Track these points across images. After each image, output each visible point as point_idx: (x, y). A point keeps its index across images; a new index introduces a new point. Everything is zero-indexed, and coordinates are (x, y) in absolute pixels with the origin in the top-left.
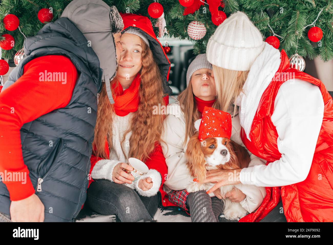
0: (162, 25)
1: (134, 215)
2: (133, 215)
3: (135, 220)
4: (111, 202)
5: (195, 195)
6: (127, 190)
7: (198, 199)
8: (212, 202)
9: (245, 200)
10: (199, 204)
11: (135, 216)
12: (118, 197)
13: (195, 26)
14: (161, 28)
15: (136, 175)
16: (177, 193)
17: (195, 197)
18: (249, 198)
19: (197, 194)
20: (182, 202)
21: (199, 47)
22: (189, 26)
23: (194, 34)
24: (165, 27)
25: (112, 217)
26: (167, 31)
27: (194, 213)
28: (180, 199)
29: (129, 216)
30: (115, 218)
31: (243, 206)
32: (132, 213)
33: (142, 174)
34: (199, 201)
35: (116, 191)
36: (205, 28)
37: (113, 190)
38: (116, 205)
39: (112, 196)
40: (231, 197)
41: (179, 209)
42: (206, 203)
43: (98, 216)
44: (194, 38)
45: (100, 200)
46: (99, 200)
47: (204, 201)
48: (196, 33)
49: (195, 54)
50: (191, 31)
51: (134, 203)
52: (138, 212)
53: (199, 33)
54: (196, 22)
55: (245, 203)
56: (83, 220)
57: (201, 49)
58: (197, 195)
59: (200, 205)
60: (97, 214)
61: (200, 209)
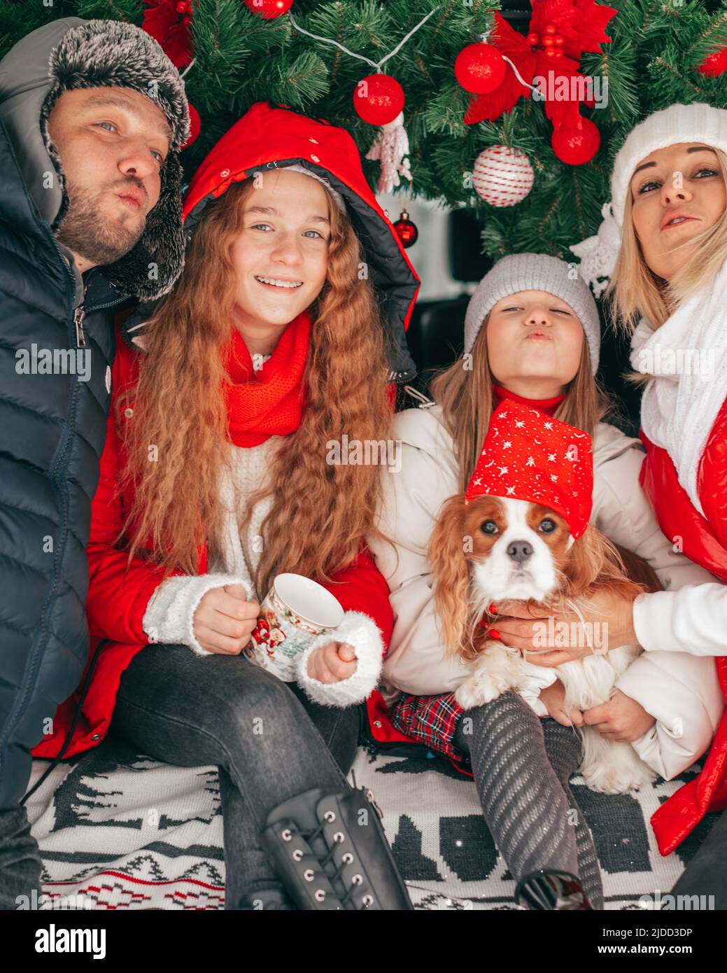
0: (396, 149)
1: (288, 775)
2: (282, 774)
3: (289, 789)
4: (205, 724)
5: (489, 714)
6: (263, 684)
7: (500, 727)
8: (545, 734)
9: (650, 733)
10: (502, 743)
11: (292, 777)
12: (231, 710)
13: (499, 162)
14: (390, 160)
15: (297, 633)
16: (421, 705)
17: (486, 719)
18: (664, 728)
19: (492, 711)
20: (441, 738)
21: (503, 234)
22: (480, 160)
23: (496, 187)
24: (405, 156)
25: (206, 774)
26: (411, 170)
27: (487, 775)
28: (432, 726)
29: (268, 774)
30: (216, 777)
31: (643, 757)
32: (281, 766)
33: (318, 632)
34: (504, 733)
35: (223, 688)
36: (530, 170)
37: (213, 682)
38: (222, 737)
39: (208, 704)
40: (603, 726)
41: (430, 756)
42: (526, 740)
43: (155, 768)
44: (496, 198)
45: (166, 715)
46: (163, 717)
47: (518, 731)
48: (502, 182)
49: (489, 253)
50: (486, 177)
51: (288, 730)
52: (301, 763)
53: (513, 184)
54: (503, 149)
55: (650, 745)
56: (107, 778)
57: (509, 238)
58: (493, 713)
59: (507, 747)
60: (153, 761)
61: (508, 761)
